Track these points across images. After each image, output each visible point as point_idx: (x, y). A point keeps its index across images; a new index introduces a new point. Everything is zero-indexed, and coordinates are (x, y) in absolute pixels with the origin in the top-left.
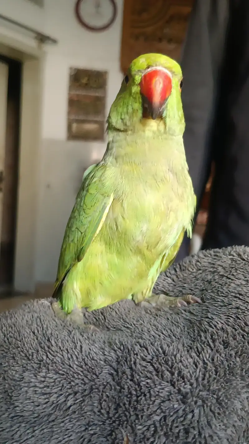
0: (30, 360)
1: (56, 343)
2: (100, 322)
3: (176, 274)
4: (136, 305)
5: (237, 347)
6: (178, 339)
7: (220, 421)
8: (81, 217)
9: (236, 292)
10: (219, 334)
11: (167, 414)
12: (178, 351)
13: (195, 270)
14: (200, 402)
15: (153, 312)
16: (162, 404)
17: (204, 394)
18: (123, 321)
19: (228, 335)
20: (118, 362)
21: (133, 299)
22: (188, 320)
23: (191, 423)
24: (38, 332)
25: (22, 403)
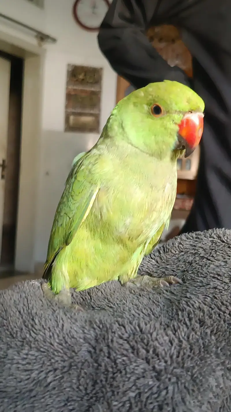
0: (14, 338)
1: (39, 321)
2: (86, 302)
3: (160, 256)
4: (122, 285)
5: (212, 325)
6: (157, 317)
7: (194, 397)
8: (70, 203)
9: (215, 272)
10: (195, 313)
11: (142, 390)
12: (155, 330)
13: (177, 252)
14: (174, 380)
15: (137, 292)
16: (137, 381)
17: (178, 371)
18: (107, 301)
19: (204, 313)
20: (97, 340)
21: (119, 279)
22: (169, 299)
23: (165, 399)
24: (24, 311)
25: (5, 379)
